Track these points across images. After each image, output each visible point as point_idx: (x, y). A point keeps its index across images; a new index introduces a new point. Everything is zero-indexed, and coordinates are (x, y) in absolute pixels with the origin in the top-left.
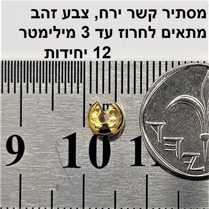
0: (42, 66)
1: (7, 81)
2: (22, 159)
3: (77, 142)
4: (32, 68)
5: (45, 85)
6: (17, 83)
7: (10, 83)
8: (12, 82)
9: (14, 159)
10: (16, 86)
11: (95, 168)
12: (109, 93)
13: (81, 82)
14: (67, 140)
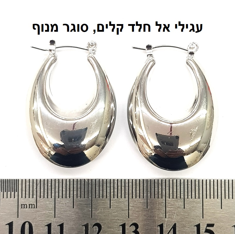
3: (14, 226)
12: (33, 198)
13: (16, 191)
14: (8, 225)
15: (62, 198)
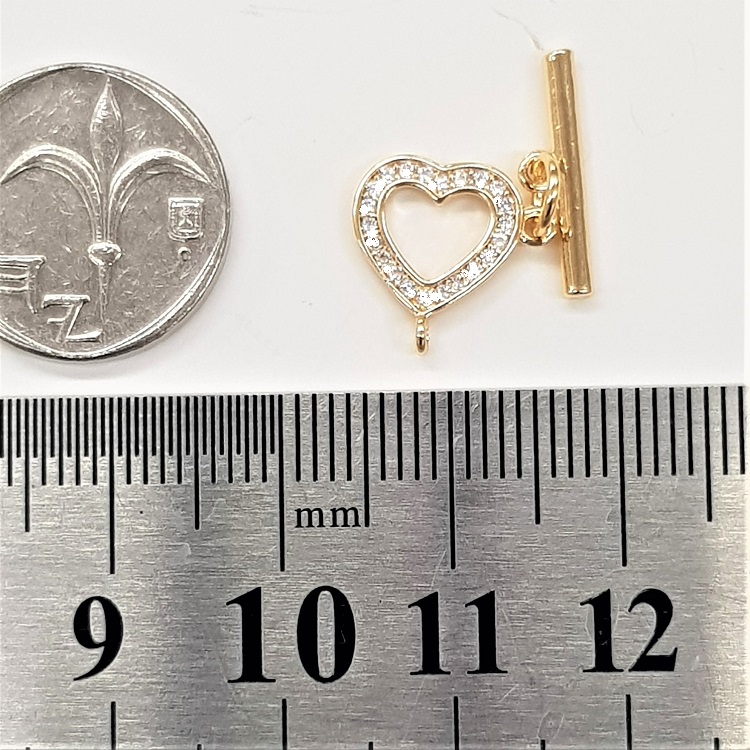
0: (166, 409)
1: (73, 451)
2: (116, 660)
3: (264, 613)
4: (141, 415)
5: (176, 461)
6: (99, 458)
7: (82, 458)
8: (86, 454)
9: (96, 660)
10: (99, 465)
11: (314, 682)
12: (349, 478)
13: (272, 451)
14: (238, 608)
15: (485, 476)
